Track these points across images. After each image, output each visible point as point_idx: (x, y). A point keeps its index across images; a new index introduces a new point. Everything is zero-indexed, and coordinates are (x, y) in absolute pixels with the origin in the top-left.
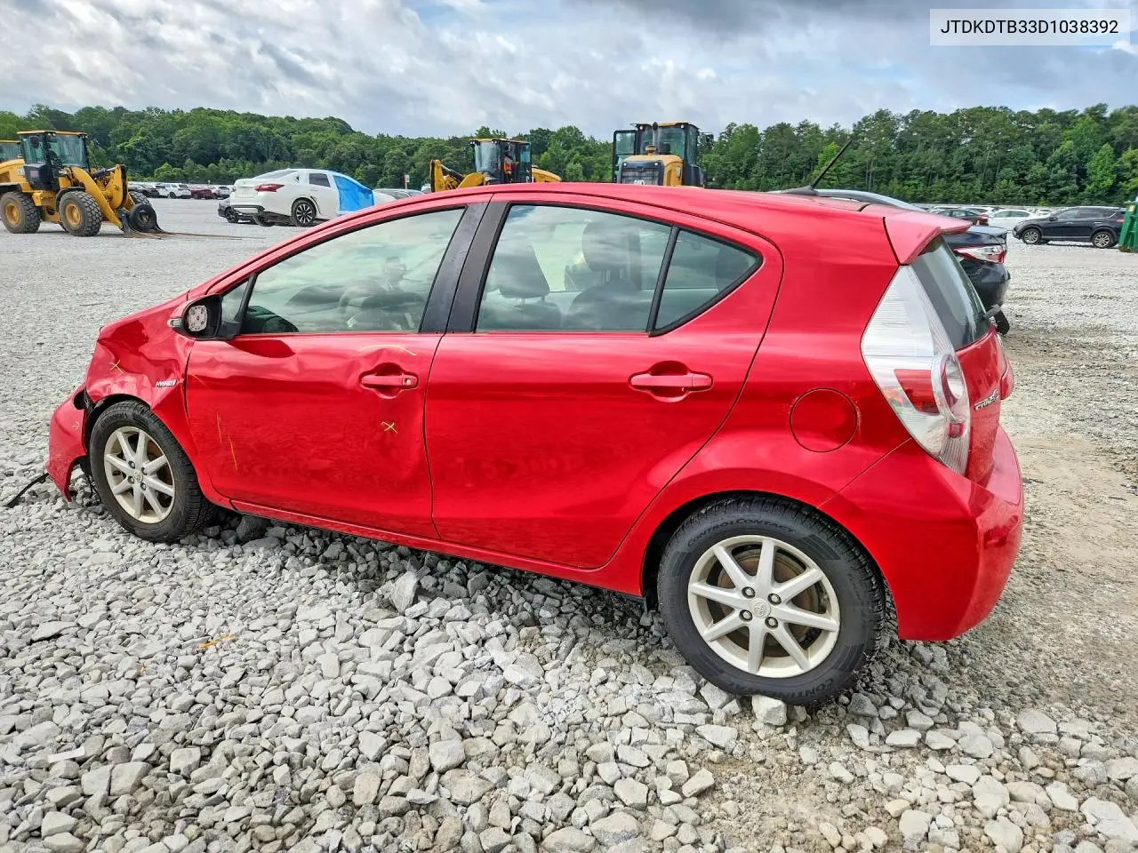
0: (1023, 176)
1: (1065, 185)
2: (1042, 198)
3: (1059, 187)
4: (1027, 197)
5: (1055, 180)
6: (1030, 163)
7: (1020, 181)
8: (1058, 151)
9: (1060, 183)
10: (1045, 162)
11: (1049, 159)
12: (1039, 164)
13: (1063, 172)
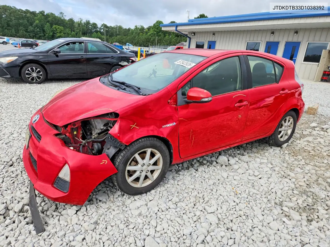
0: (27, 30)
1: (40, 34)
2: (34, 37)
3: (38, 34)
4: (30, 36)
5: (37, 32)
6: (28, 26)
7: (26, 31)
8: (35, 23)
9: (38, 33)
10: (32, 26)
11: (33, 25)
12: (31, 27)
13: (38, 30)
